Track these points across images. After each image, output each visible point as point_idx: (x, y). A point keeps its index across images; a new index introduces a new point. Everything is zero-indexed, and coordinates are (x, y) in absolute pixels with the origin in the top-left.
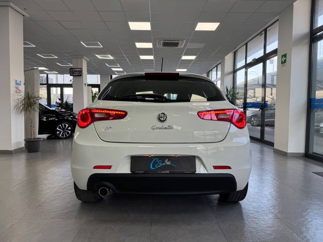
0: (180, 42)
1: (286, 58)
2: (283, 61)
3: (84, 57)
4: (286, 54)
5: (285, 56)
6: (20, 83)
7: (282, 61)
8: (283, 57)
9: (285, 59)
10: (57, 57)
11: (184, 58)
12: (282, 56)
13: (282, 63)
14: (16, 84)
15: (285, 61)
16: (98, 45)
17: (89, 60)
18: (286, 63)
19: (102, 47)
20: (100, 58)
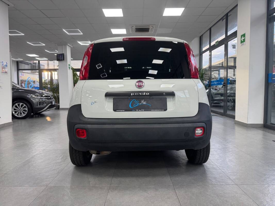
0: (151, 27)
4: (245, 34)
6: (6, 64)
7: (241, 40)
9: (244, 38)
10: (44, 45)
16: (79, 32)
17: (72, 47)
18: (245, 42)
19: (82, 34)
20: (82, 44)
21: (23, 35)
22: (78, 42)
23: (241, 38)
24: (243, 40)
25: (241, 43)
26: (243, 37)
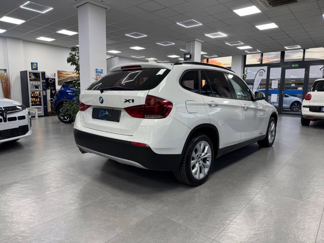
3: (196, 39)
6: (101, 71)
10: (174, 44)
14: (96, 72)
16: (196, 23)
17: (204, 42)
19: (202, 24)
20: (212, 37)
21: (146, 36)
22: (206, 35)
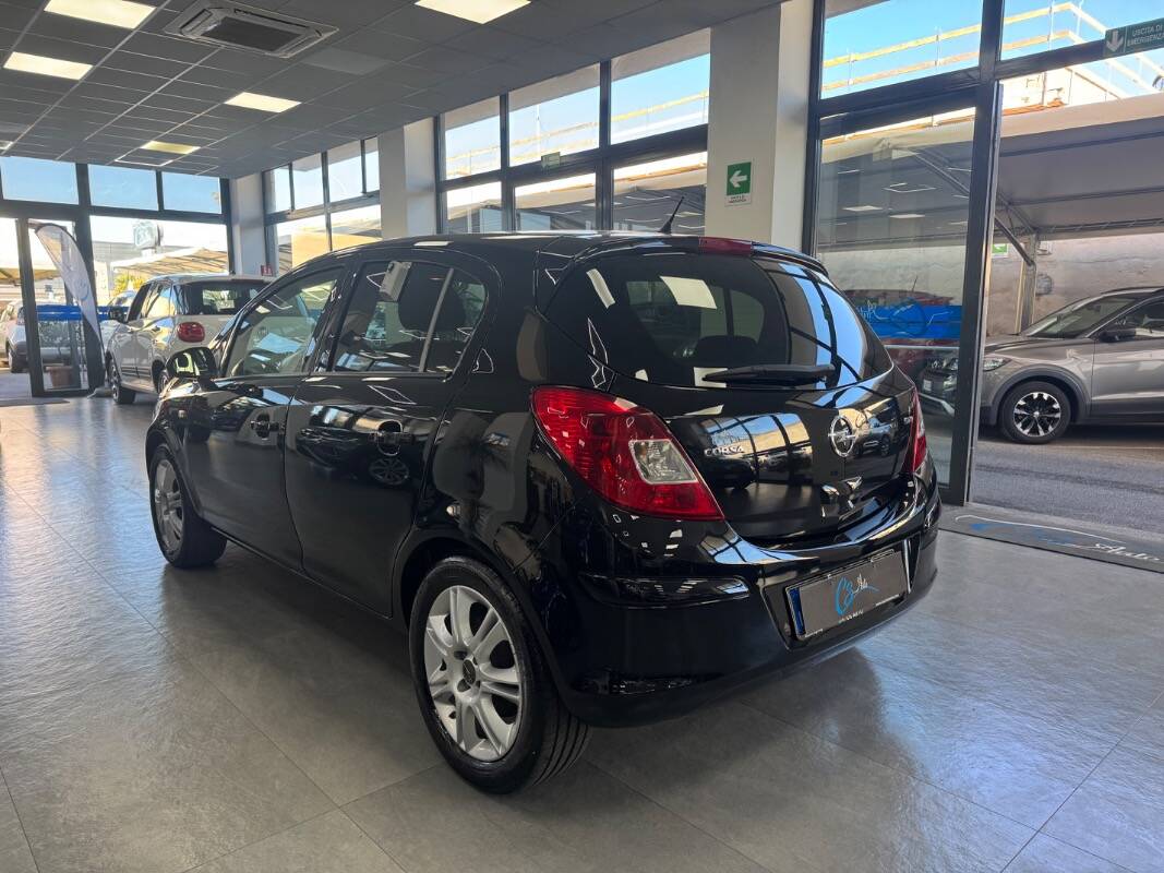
0: (303, 37)
1: (749, 177)
2: (737, 186)
4: (750, 164)
5: (745, 168)
7: (729, 184)
8: (738, 172)
9: (744, 178)
11: (245, 100)
12: (731, 170)
13: (731, 190)
15: (745, 187)
18: (747, 191)
23: (730, 175)
24: (739, 183)
25: (728, 194)
26: (740, 175)
